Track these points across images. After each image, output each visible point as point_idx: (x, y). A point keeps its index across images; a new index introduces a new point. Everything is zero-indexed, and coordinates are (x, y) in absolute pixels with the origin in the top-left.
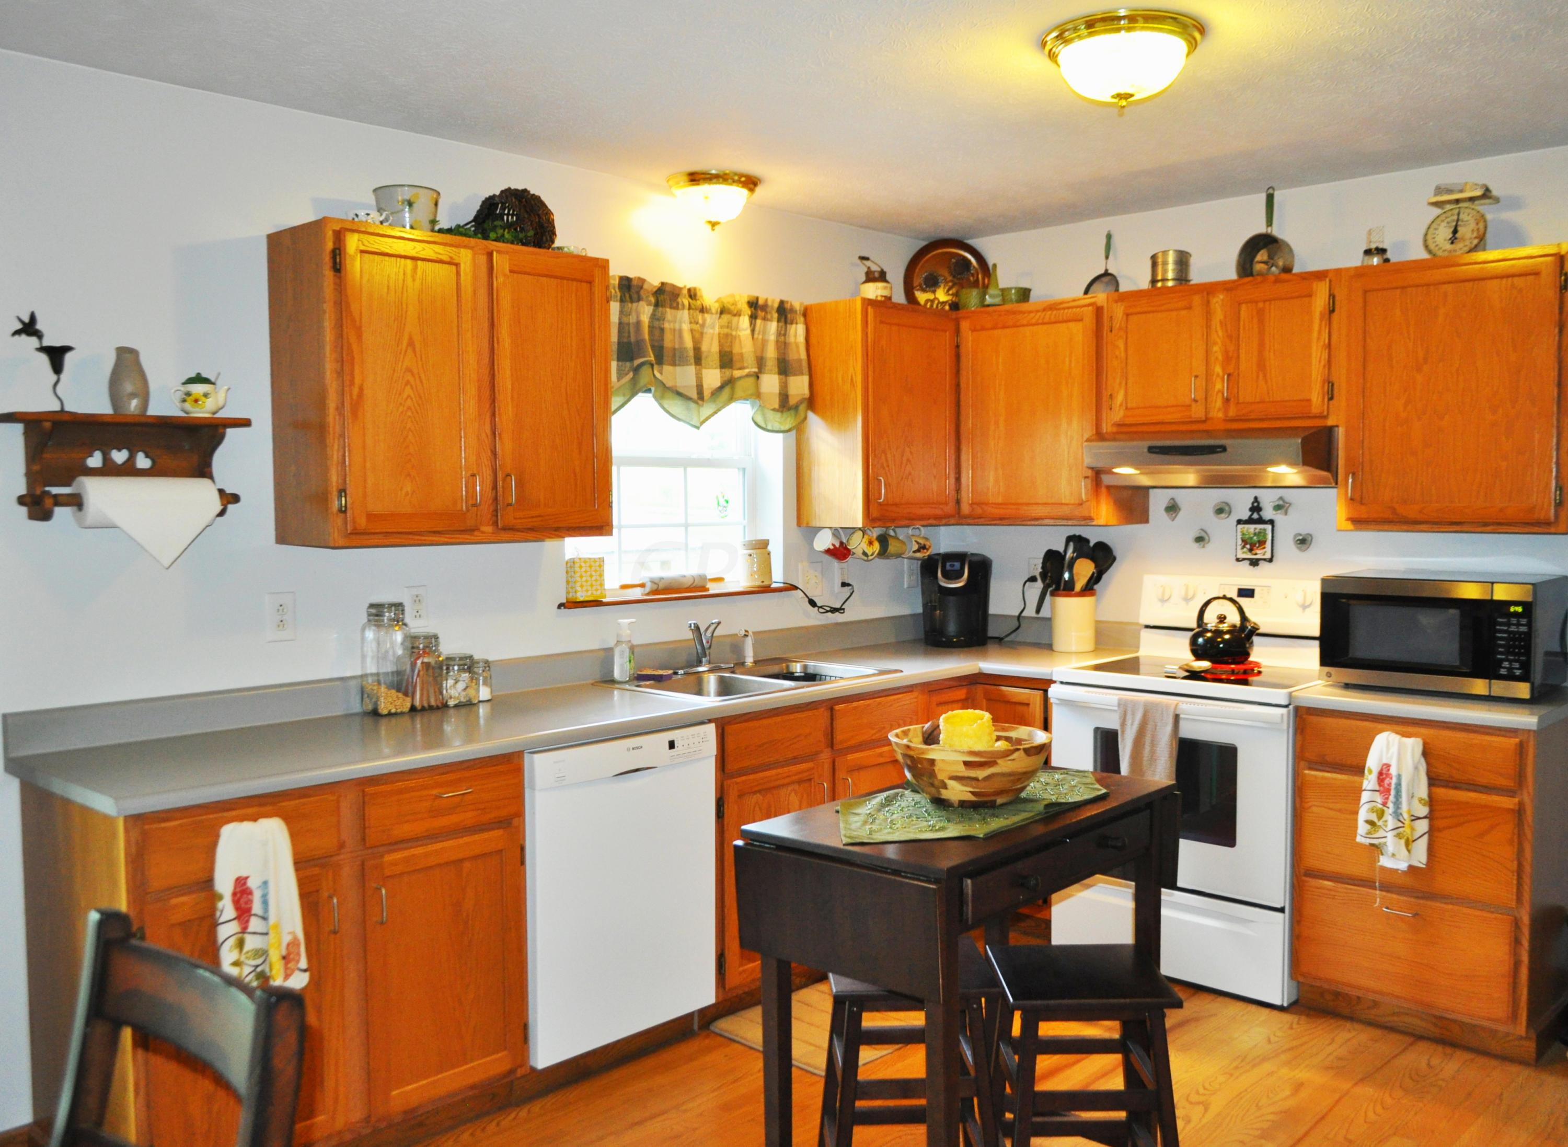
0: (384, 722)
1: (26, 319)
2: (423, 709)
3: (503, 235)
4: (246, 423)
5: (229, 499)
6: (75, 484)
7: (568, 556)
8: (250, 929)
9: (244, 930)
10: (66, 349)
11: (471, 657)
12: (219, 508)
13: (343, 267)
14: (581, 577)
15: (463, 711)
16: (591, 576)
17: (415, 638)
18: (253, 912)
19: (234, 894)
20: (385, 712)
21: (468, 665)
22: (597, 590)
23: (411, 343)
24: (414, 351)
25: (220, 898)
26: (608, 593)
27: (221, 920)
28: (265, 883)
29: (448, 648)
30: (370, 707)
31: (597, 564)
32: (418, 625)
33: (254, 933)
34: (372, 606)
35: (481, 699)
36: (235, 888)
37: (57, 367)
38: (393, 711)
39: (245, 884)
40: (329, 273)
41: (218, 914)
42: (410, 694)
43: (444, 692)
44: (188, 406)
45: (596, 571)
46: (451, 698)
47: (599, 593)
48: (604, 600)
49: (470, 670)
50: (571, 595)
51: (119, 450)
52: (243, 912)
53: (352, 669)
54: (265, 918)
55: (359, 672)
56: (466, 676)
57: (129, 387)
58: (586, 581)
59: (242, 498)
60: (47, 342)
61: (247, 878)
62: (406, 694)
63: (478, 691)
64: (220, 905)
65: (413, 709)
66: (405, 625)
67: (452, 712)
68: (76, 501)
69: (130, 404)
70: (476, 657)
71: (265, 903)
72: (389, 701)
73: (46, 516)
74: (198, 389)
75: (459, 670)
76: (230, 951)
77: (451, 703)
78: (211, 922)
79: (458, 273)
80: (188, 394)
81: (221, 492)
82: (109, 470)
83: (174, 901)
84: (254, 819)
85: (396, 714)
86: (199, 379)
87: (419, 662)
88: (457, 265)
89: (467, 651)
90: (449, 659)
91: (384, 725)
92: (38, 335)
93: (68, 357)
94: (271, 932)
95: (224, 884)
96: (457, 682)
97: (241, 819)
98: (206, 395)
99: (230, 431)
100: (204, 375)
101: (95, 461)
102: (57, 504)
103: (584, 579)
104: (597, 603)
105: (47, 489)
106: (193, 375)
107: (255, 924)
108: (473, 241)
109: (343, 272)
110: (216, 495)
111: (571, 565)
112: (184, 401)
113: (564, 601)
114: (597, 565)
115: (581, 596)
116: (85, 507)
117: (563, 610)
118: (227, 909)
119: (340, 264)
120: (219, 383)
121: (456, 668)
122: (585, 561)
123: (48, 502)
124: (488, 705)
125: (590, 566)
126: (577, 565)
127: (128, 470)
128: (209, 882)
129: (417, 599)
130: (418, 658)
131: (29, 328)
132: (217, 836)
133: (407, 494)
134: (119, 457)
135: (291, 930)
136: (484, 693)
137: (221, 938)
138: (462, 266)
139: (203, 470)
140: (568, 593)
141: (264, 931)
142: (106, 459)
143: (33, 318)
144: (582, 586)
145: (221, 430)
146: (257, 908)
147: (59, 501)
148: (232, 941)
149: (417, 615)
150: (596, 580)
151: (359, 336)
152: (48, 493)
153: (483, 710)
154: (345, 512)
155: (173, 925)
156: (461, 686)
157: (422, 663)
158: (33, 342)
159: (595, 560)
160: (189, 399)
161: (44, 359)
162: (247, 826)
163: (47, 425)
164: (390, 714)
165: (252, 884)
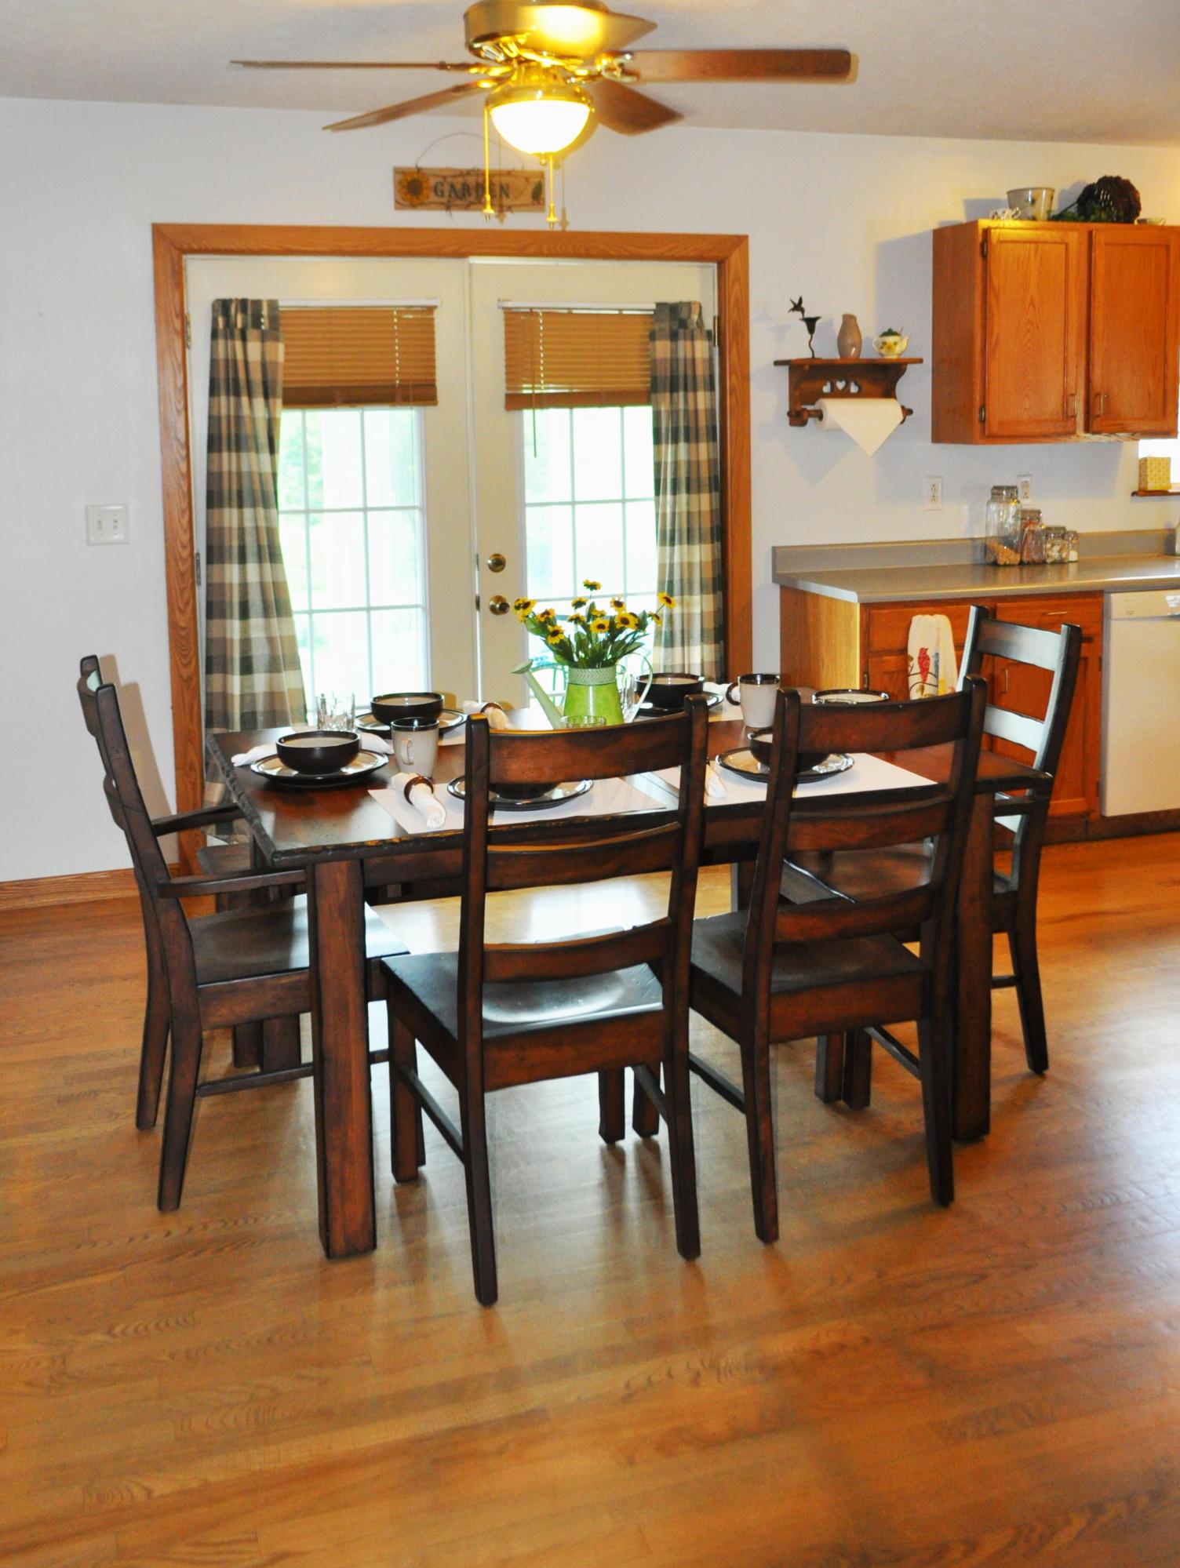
0: (1002, 569)
1: (797, 302)
2: (1029, 564)
3: (1100, 216)
4: (920, 361)
5: (907, 412)
6: (817, 403)
7: (1141, 455)
8: (927, 682)
9: (924, 681)
10: (816, 319)
11: (1063, 528)
12: (901, 418)
13: (989, 254)
14: (1151, 471)
15: (1057, 567)
16: (1159, 471)
17: (1024, 512)
18: (930, 671)
19: (919, 658)
20: (1002, 563)
21: (1062, 533)
22: (1164, 482)
23: (1032, 303)
24: (1034, 307)
25: (912, 659)
26: (1173, 486)
27: (912, 673)
28: (937, 654)
29: (1049, 519)
30: (992, 560)
31: (1165, 462)
32: (1028, 504)
33: (930, 684)
34: (995, 488)
35: (1070, 559)
36: (920, 654)
37: (811, 330)
38: (1008, 563)
39: (925, 653)
40: (979, 259)
41: (910, 669)
42: (1019, 551)
43: (1044, 552)
44: (884, 351)
45: (1164, 467)
46: (1048, 556)
47: (1165, 484)
48: (1170, 491)
49: (1063, 537)
50: (1142, 486)
51: (841, 381)
52: (924, 671)
53: (980, 533)
54: (936, 676)
55: (984, 536)
56: (1059, 541)
57: (849, 341)
58: (1155, 475)
59: (914, 411)
60: (807, 315)
61: (927, 649)
62: (1016, 552)
63: (1068, 554)
64: (911, 664)
65: (1021, 563)
66: (1018, 502)
67: (1049, 567)
68: (819, 415)
69: (850, 351)
70: (1068, 529)
71: (937, 667)
72: (1007, 556)
73: (803, 423)
74: (891, 340)
75: (1054, 537)
76: (917, 692)
77: (1049, 561)
78: (906, 674)
79: (1067, 249)
80: (884, 343)
81: (903, 408)
82: (835, 394)
83: (885, 658)
84: (932, 614)
85: (1009, 565)
86: (890, 333)
87: (1027, 529)
88: (1067, 245)
89: (1061, 524)
90: (1049, 529)
91: (1001, 572)
92: (802, 311)
93: (818, 323)
94: (940, 685)
95: (913, 651)
96: (1053, 545)
97: (924, 613)
98: (895, 344)
99: (909, 367)
100: (894, 329)
101: (826, 389)
102: (810, 416)
103: (1154, 473)
104: (1163, 493)
105: (803, 407)
106: (886, 330)
107: (930, 679)
108: (1078, 225)
109: (989, 258)
110: (900, 410)
111: (1144, 463)
112: (882, 348)
113: (1136, 489)
114: (1165, 464)
115: (1151, 486)
116: (824, 419)
117: (1136, 498)
118: (914, 666)
119: (987, 252)
120: (902, 334)
121: (1052, 535)
122: (1155, 459)
123: (805, 415)
124: (1075, 565)
125: (1159, 464)
126: (1148, 462)
127: (845, 394)
128: (904, 651)
129: (1026, 485)
130: (1026, 527)
131: (798, 307)
132: (910, 623)
133: (1025, 409)
134: (840, 385)
135: (951, 686)
136: (1073, 556)
137: (911, 685)
138: (1071, 246)
139: (889, 393)
140: (1140, 484)
141: (935, 684)
142: (833, 387)
143: (801, 300)
144: (1152, 479)
145: (904, 367)
146: (932, 669)
147: (812, 414)
148: (917, 686)
149: (1026, 496)
150: (1163, 475)
151: (998, 299)
152: (805, 409)
153: (1072, 568)
154: (984, 421)
155: (884, 673)
156: (1056, 548)
157: (1029, 530)
158: (799, 314)
159: (1163, 459)
160: (885, 347)
161: (804, 325)
162: (927, 617)
163: (807, 367)
164: (1005, 565)
165: (930, 653)
